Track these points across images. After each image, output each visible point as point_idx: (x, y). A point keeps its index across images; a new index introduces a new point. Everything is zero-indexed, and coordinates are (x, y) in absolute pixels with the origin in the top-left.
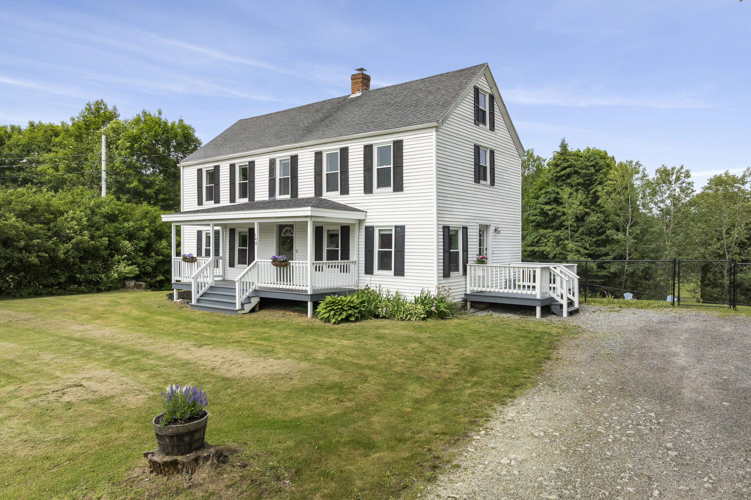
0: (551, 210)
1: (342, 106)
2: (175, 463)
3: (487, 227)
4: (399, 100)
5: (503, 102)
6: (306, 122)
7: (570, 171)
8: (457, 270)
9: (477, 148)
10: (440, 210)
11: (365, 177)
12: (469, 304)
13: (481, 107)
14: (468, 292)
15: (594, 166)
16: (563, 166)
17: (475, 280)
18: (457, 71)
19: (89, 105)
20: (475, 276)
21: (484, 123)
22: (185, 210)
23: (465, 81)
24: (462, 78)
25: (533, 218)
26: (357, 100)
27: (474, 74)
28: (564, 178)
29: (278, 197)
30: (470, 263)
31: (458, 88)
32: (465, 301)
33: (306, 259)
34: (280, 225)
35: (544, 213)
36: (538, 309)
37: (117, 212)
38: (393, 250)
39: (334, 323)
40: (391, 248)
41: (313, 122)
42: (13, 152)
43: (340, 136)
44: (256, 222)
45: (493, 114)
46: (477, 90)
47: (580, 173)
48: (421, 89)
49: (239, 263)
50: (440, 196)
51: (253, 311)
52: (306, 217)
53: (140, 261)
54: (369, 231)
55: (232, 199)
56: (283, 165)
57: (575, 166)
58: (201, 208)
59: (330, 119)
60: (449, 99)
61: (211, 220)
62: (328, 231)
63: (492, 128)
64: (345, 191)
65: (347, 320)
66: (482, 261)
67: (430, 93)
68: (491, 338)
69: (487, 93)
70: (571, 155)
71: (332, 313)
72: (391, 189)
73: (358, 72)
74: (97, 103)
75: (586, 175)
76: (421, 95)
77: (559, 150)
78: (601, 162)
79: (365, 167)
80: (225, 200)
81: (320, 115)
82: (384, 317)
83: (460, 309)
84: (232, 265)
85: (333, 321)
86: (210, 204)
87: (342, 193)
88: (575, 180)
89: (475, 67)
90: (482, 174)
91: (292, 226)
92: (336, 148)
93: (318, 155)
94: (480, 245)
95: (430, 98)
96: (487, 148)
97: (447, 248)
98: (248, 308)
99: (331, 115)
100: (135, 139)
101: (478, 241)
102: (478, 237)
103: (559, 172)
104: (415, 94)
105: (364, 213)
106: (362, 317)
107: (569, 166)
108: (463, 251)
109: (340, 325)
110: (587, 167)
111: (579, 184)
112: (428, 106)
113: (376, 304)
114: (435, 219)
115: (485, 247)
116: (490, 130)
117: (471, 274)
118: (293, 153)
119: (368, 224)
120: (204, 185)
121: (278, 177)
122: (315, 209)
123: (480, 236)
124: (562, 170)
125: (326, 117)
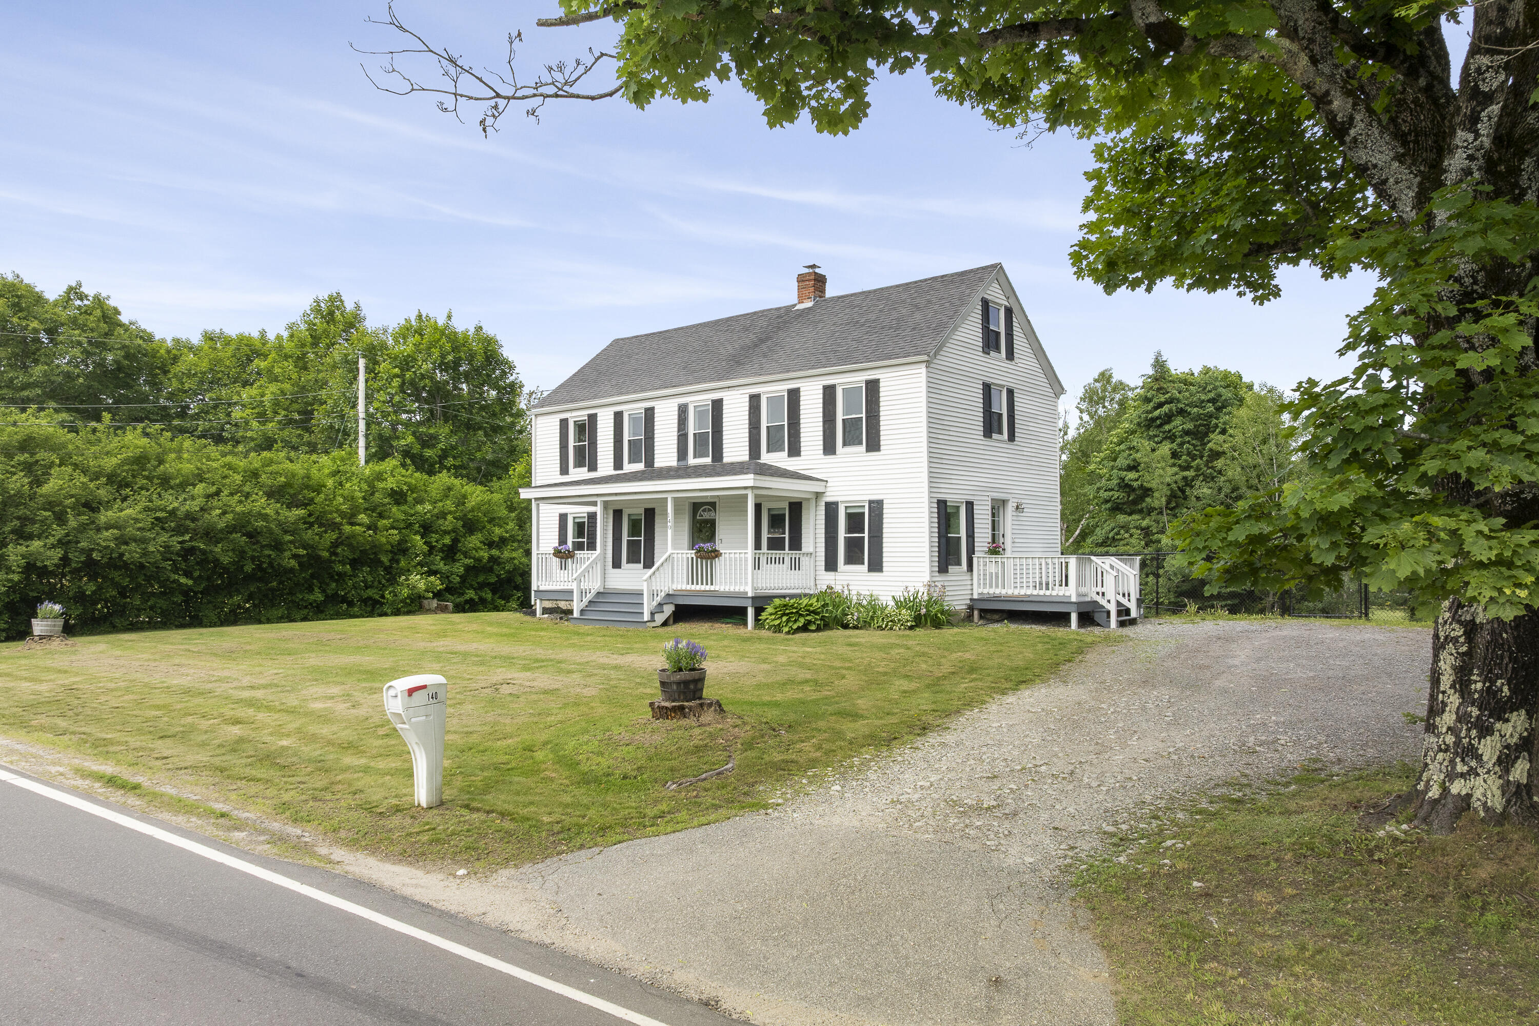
0: (1137, 480)
1: (785, 322)
2: (682, 708)
3: (1004, 502)
4: (872, 316)
5: (1026, 317)
6: (729, 347)
7: (1170, 410)
8: (959, 563)
9: (987, 388)
10: (934, 478)
11: (824, 431)
12: (976, 613)
13: (992, 327)
14: (975, 596)
15: (1213, 401)
16: (1156, 400)
17: (985, 579)
18: (956, 274)
19: (317, 302)
20: (985, 575)
21: (997, 349)
22: (539, 483)
23: (968, 291)
24: (964, 287)
25: (1106, 495)
26: (808, 314)
27: (981, 280)
28: (1158, 422)
29: (692, 461)
30: (977, 554)
31: (958, 303)
32: (971, 608)
33: (746, 548)
34: (694, 504)
35: (1124, 486)
36: (1074, 617)
37: (405, 488)
38: (866, 535)
39: (788, 633)
40: (863, 531)
41: (742, 348)
42: (187, 386)
43: (788, 371)
44: (670, 497)
45: (1012, 335)
46: (985, 304)
47: (1190, 414)
48: (904, 301)
49: (628, 562)
50: (933, 457)
51: (665, 624)
52: (746, 488)
53: (441, 566)
54: (831, 509)
55: (618, 465)
56: (700, 414)
57: (1178, 401)
58: (566, 479)
59: (769, 343)
60: (945, 319)
61: (597, 495)
62: (769, 510)
63: (1010, 356)
64: (795, 450)
65: (804, 629)
66: (995, 550)
67: (917, 307)
68: (1001, 644)
69: (1001, 305)
70: (1173, 382)
71: (784, 619)
72: (863, 448)
73: (807, 271)
74: (332, 299)
75: (1199, 417)
76: (904, 311)
77: (1151, 372)
78: (1227, 394)
79: (824, 416)
80: (605, 465)
81: (752, 336)
82: (855, 627)
83: (963, 620)
84: (617, 564)
85: (786, 629)
86: (582, 473)
87: (790, 455)
88: (1178, 424)
89: (983, 268)
90: (995, 424)
91: (713, 505)
92: (781, 389)
93: (755, 400)
94: (993, 529)
95: (918, 316)
96: (1003, 386)
97: (943, 531)
98: (660, 618)
99: (769, 338)
100: (406, 363)
101: (990, 522)
102: (990, 517)
103: (1150, 412)
104: (895, 309)
105: (824, 484)
106: (825, 625)
107: (1170, 401)
108: (968, 536)
109: (797, 636)
110: (1201, 404)
111: (1187, 433)
112: (914, 329)
113: (843, 610)
114: (926, 489)
115: (1001, 533)
116: (1007, 358)
117: (979, 570)
118: (716, 396)
119: (829, 499)
120: (571, 443)
121: (691, 431)
122: (758, 477)
123: (993, 515)
124: (1156, 408)
125: (762, 341)
